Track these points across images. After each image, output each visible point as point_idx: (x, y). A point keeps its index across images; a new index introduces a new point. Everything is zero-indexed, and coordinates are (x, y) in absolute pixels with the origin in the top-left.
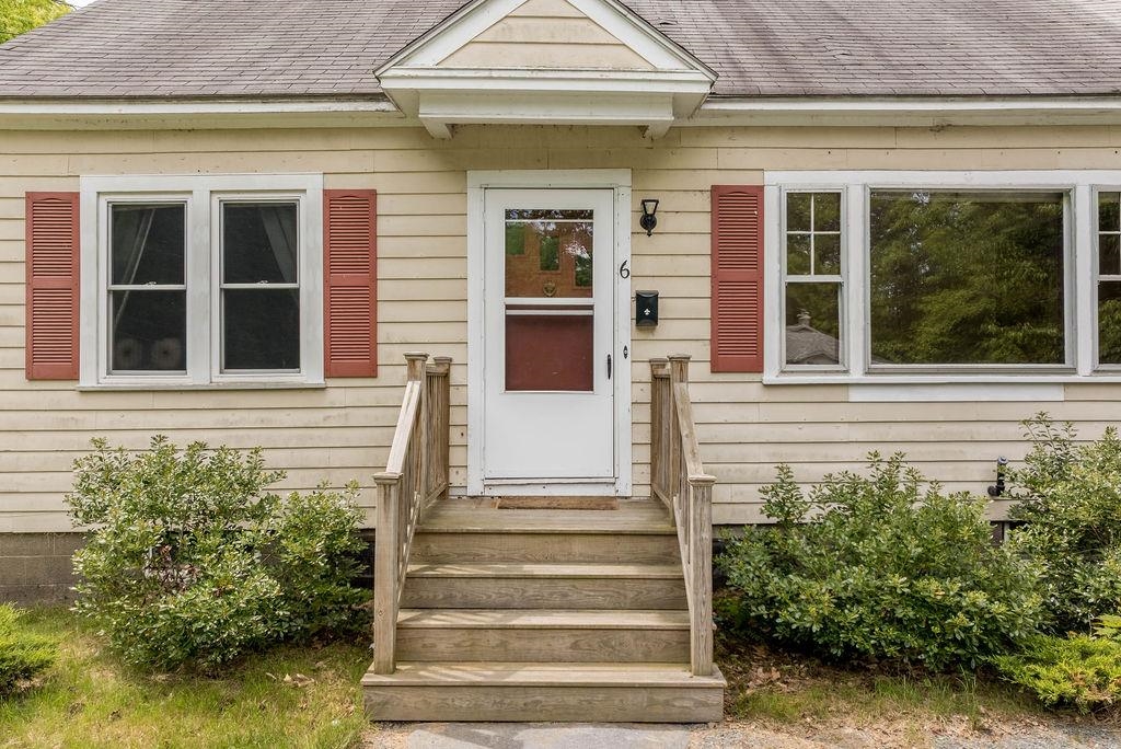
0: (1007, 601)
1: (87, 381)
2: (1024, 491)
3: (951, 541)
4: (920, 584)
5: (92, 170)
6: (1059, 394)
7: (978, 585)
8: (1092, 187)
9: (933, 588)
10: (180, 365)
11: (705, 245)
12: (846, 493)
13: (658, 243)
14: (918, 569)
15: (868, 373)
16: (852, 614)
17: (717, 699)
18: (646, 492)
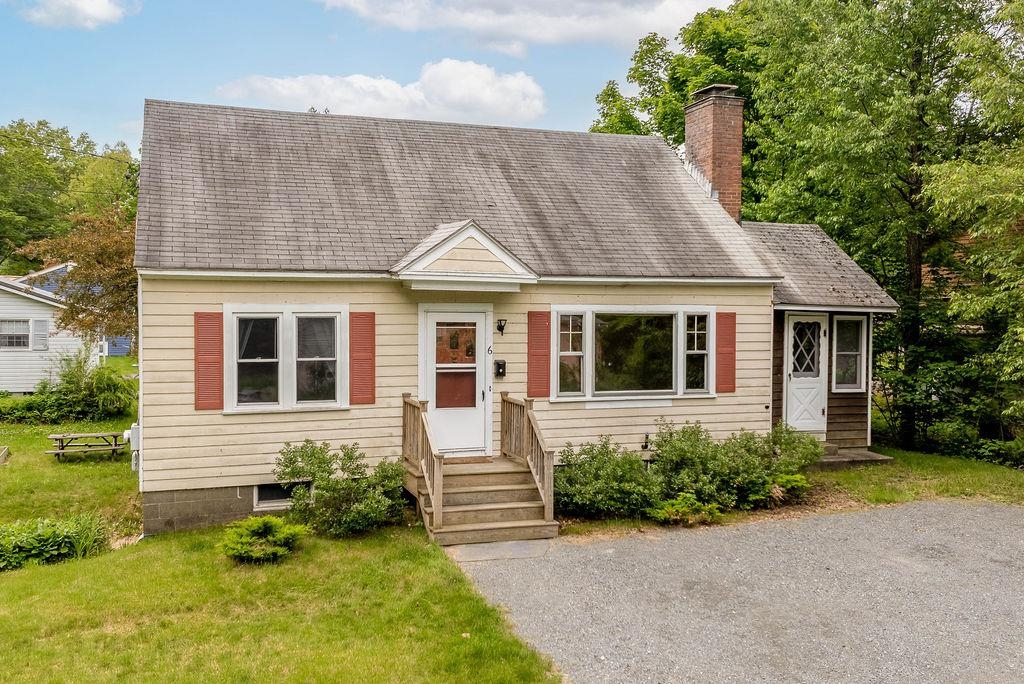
0: (649, 489)
1: (226, 410)
2: (656, 448)
3: (632, 469)
4: (622, 485)
5: (229, 301)
6: (670, 404)
7: (639, 485)
8: (684, 313)
9: (627, 486)
10: (275, 399)
11: (525, 338)
12: (589, 450)
13: (506, 337)
14: (621, 479)
15: (594, 396)
16: (600, 497)
17: (556, 529)
18: (498, 453)
